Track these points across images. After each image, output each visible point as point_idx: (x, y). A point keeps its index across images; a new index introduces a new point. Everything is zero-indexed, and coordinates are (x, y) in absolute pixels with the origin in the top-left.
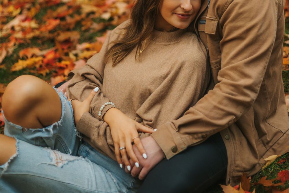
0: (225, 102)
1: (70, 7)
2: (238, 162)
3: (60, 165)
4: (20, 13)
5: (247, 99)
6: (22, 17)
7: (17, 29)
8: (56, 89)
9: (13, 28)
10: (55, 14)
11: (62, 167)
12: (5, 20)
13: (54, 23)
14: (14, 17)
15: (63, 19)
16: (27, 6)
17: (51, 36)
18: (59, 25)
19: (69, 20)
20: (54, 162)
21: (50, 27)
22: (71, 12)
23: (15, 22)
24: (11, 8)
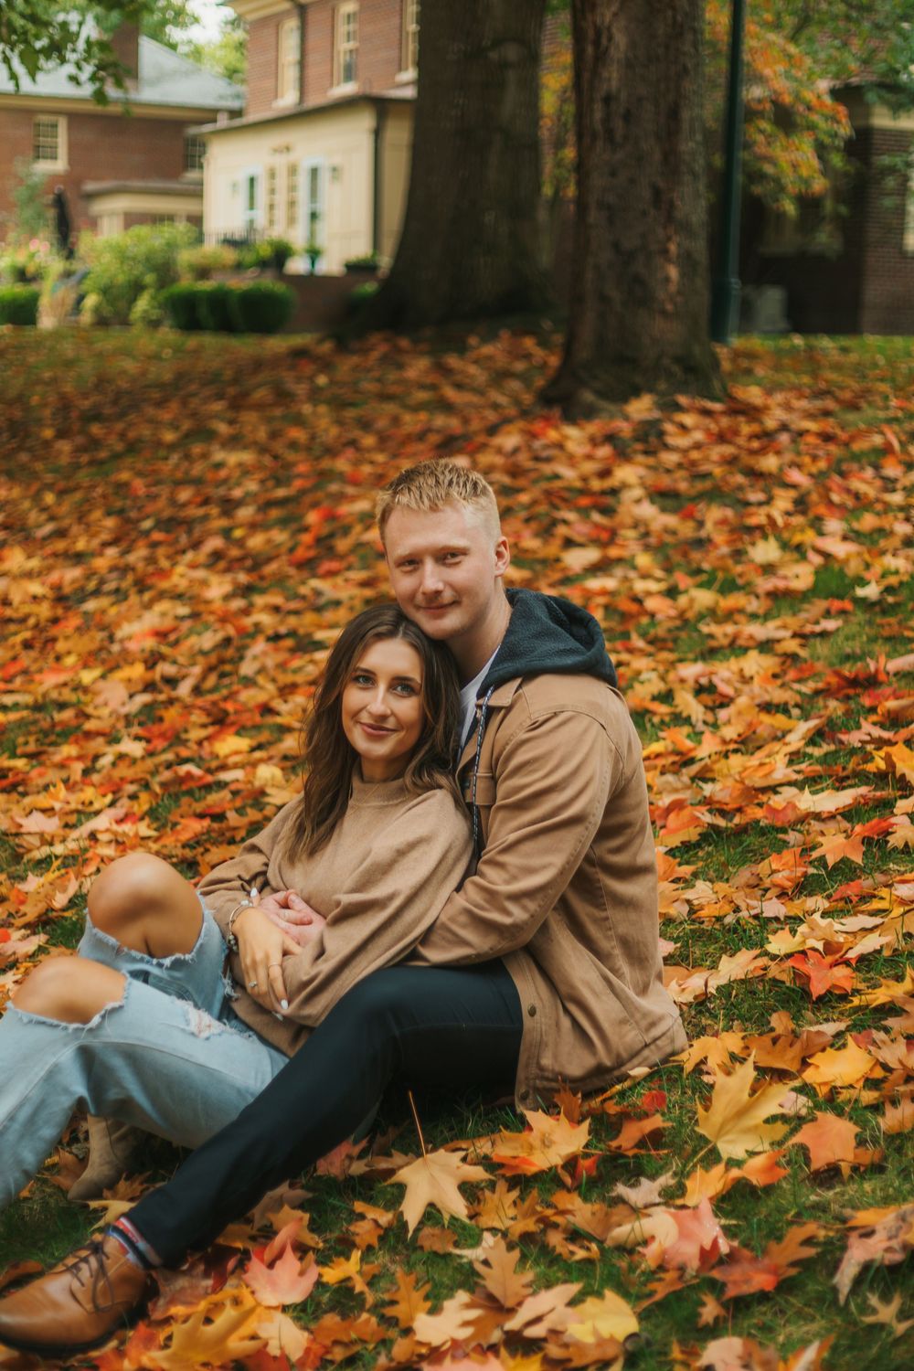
0: (463, 919)
1: (235, 793)
2: (546, 1061)
3: (205, 1035)
4: (112, 804)
5: (507, 920)
6: (119, 811)
7: (103, 837)
8: (200, 897)
9: (93, 836)
10: (199, 807)
11: (207, 1039)
12: (73, 819)
13: (197, 826)
14: (97, 813)
15: (219, 817)
16: (131, 788)
17: (188, 853)
18: (209, 831)
19: (233, 818)
20: (193, 1028)
21: (185, 836)
22: (238, 803)
23: (101, 823)
24: (89, 793)
